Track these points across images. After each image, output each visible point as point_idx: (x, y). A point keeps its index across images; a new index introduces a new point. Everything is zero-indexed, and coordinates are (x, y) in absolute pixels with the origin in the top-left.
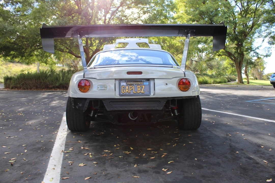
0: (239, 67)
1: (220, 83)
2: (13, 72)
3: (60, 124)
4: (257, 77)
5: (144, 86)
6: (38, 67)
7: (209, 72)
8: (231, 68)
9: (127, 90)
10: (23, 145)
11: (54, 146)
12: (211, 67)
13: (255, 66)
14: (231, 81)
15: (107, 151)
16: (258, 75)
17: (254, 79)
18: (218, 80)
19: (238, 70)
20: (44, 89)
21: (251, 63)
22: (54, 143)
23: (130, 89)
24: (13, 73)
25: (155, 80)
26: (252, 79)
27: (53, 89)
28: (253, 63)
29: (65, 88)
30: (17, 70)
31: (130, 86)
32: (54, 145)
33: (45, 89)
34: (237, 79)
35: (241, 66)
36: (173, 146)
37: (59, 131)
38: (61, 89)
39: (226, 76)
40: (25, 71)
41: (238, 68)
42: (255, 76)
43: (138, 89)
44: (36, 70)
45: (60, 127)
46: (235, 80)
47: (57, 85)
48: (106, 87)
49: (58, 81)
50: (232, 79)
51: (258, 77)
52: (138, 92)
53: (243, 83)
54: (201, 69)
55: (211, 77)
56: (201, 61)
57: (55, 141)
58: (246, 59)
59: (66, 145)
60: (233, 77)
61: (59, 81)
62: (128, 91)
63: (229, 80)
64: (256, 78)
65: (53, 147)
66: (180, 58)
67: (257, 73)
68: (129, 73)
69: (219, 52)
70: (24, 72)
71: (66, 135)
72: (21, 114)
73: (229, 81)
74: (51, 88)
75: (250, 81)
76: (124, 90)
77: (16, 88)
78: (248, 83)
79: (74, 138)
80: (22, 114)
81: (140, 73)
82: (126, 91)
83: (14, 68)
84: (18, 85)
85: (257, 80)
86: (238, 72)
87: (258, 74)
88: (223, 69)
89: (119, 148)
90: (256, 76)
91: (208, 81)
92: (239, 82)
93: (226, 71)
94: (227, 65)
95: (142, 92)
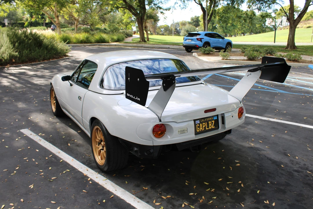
1: (118, 40)
5: (214, 121)
9: (201, 128)
11: (132, 205)
13: (156, 21)
16: (152, 28)
18: (115, 38)
19: (140, 26)
23: (203, 127)
25: (225, 114)
31: (203, 124)
35: (143, 21)
36: (231, 169)
39: (121, 31)
43: (210, 125)
48: (187, 130)
50: (128, 34)
52: (210, 128)
53: (145, 41)
57: (117, 196)
62: (202, 129)
63: (126, 35)
67: (151, 25)
68: (206, 111)
75: (149, 37)
76: (199, 128)
81: (214, 110)
82: (201, 129)
91: (106, 39)
92: (141, 40)
93: (121, 25)
94: (126, 19)
95: (213, 127)
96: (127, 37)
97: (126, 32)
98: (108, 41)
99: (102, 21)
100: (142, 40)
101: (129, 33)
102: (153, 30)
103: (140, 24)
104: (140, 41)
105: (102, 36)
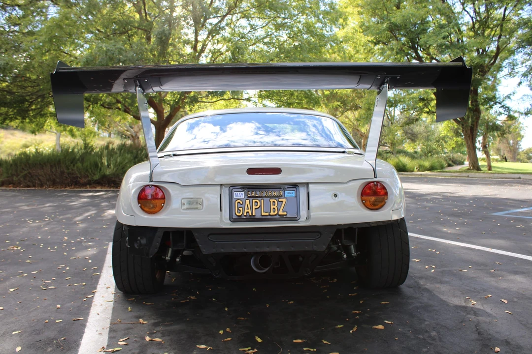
0: (471, 138)
1: (432, 169)
2: (7, 149)
3: (101, 272)
4: (507, 155)
5: (284, 200)
6: (58, 139)
7: (408, 147)
8: (454, 138)
9: (248, 209)
10: (14, 333)
11: (85, 334)
12: (413, 137)
13: (504, 134)
14: (454, 164)
15: (203, 346)
16: (508, 151)
17: (500, 161)
18: (427, 164)
19: (469, 142)
20: (69, 186)
21: (495, 128)
22: (84, 326)
23: (254, 207)
24: (5, 151)
25: (310, 186)
26: (497, 161)
27: (88, 186)
28: (499, 127)
29: (113, 185)
30: (14, 145)
31: (254, 201)
32: (83, 332)
33: (72, 186)
34: (467, 160)
35: (474, 133)
36: (351, 331)
37: (96, 294)
38: (105, 186)
39: (445, 155)
40: (31, 146)
41: (468, 139)
42: (502, 154)
43: (272, 207)
44: (54, 144)
45: (100, 282)
46: (462, 163)
47: (97, 177)
48: (202, 204)
49: (98, 171)
50: (456, 160)
51: (509, 155)
52: (272, 213)
53: (478, 169)
54: (392, 141)
55: (413, 156)
56: (392, 123)
57: (86, 320)
58: (485, 119)
59: (112, 330)
60: (458, 156)
61: (100, 170)
62: (249, 211)
63: (450, 162)
64: (505, 157)
65: (81, 337)
66: (348, 118)
67: (507, 147)
68: (252, 171)
69: (429, 107)
70: (28, 149)
71: (112, 303)
72: (15, 248)
73: (449, 165)
74: (84, 185)
75: (493, 164)
76: (241, 209)
77: (10, 184)
78: (490, 168)
79: (131, 311)
80: (19, 248)
81: (276, 171)
82: (246, 211)
83: (9, 140)
84: (15, 178)
85: (506, 161)
86: (468, 147)
87: (508, 149)
88: (438, 141)
89: (229, 339)
90: (504, 154)
91: (408, 166)
92: (472, 168)
93: (444, 144)
94: (446, 132)
95: (281, 213)
96: (452, 164)
97: (453, 158)
98: (412, 169)
99: (410, 138)
100: (474, 168)
101: (458, 159)
102: (511, 156)
103: (469, 139)
104: (468, 169)
105: (400, 161)
